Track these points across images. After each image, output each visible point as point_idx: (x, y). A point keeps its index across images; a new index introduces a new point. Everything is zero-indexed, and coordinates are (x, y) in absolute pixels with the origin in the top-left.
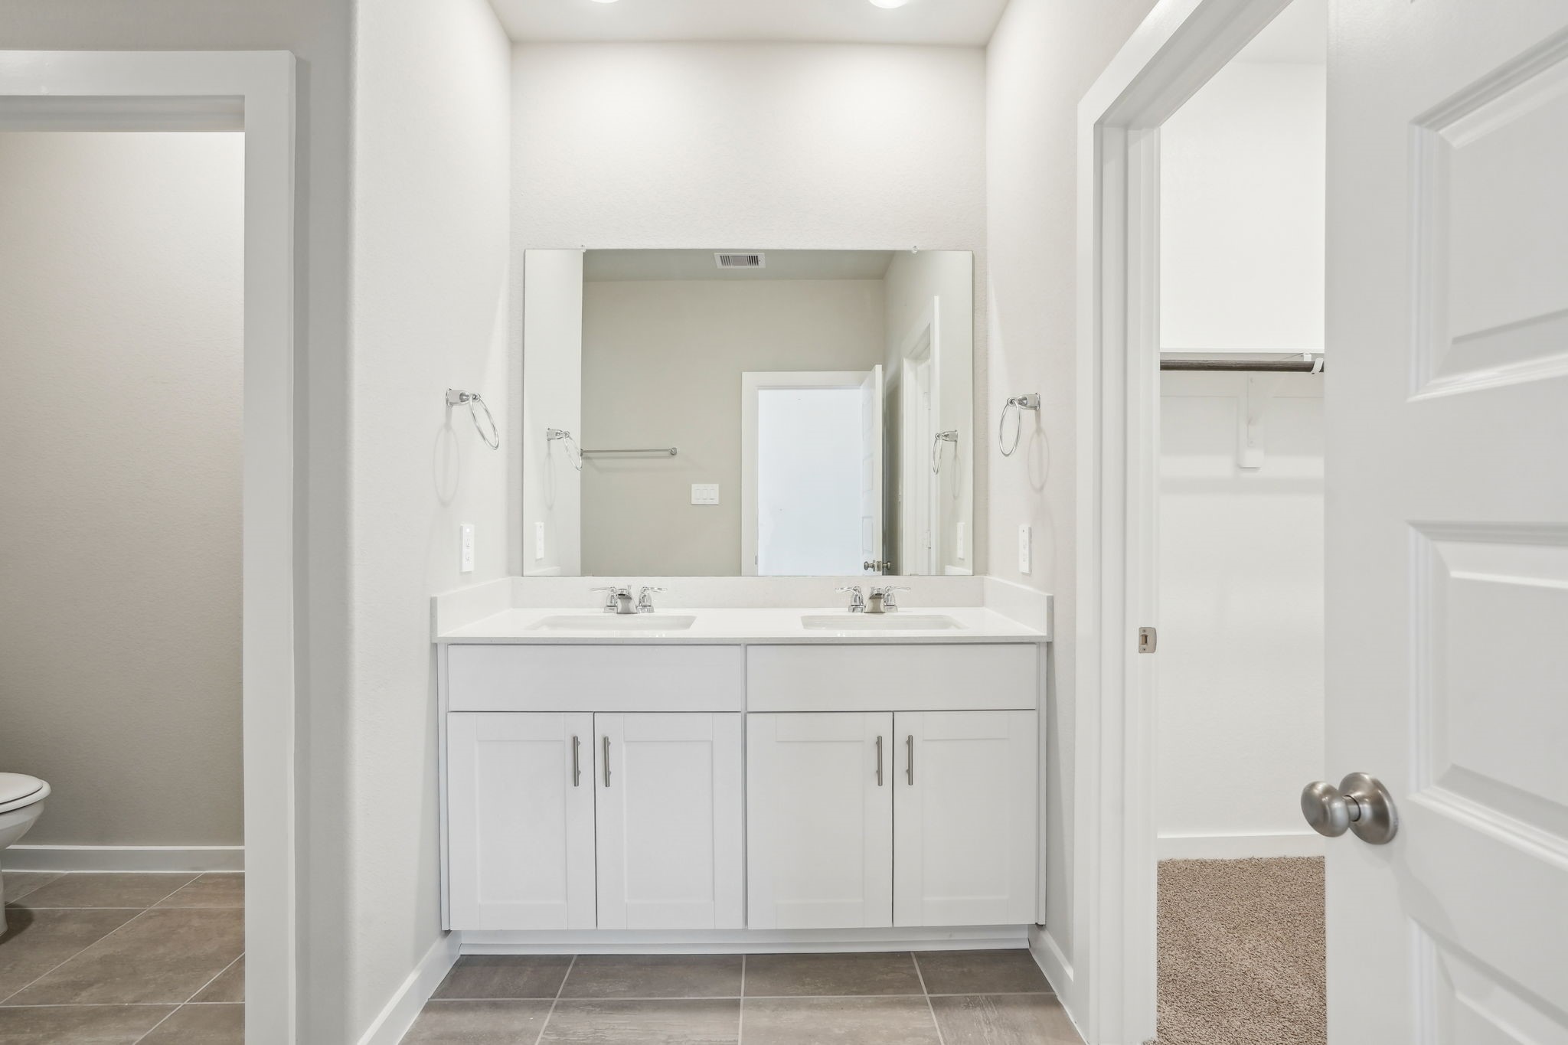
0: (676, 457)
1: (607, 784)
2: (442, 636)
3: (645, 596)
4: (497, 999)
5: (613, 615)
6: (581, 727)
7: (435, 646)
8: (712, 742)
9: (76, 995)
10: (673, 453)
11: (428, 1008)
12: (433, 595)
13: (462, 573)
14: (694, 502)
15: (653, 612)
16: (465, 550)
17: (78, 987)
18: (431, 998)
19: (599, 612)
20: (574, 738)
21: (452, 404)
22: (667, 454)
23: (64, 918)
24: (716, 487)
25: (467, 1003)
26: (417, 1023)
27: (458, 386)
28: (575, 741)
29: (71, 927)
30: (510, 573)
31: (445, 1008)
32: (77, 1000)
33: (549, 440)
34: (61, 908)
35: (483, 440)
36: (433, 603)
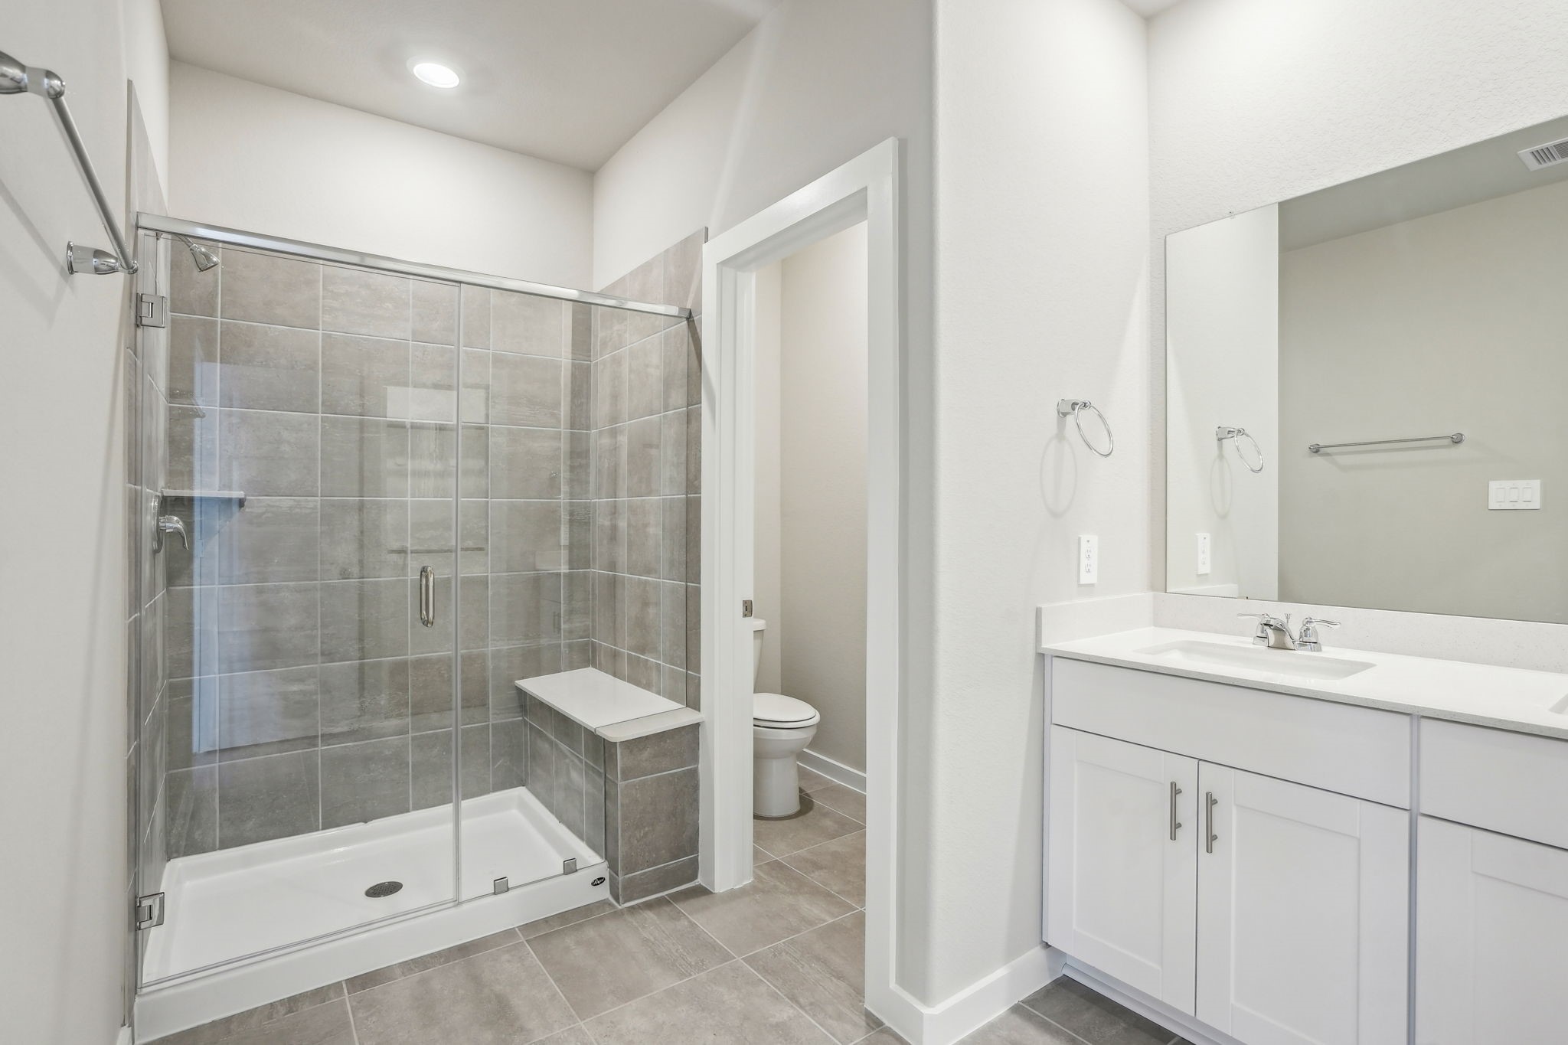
0: (1461, 447)
1: (1209, 850)
2: (1045, 647)
3: (1308, 629)
4: (1077, 1037)
5: (1262, 646)
6: (1184, 773)
7: (1041, 657)
8: (1359, 840)
9: (813, 871)
10: (1457, 440)
11: (1016, 1009)
12: (1039, 606)
13: (1080, 586)
14: (1493, 505)
15: (1320, 650)
16: (1084, 562)
17: (817, 866)
18: (1022, 1001)
19: (1248, 642)
20: (1171, 784)
21: (1065, 414)
22: (1447, 441)
23: (826, 815)
24: (1536, 484)
25: (1050, 1025)
26: (1001, 1019)
27: (1071, 397)
28: (1175, 791)
29: (828, 823)
30: (1152, 587)
31: (1029, 1017)
32: (812, 875)
33: (1220, 440)
34: (828, 807)
35: (1089, 449)
36: (1038, 613)
